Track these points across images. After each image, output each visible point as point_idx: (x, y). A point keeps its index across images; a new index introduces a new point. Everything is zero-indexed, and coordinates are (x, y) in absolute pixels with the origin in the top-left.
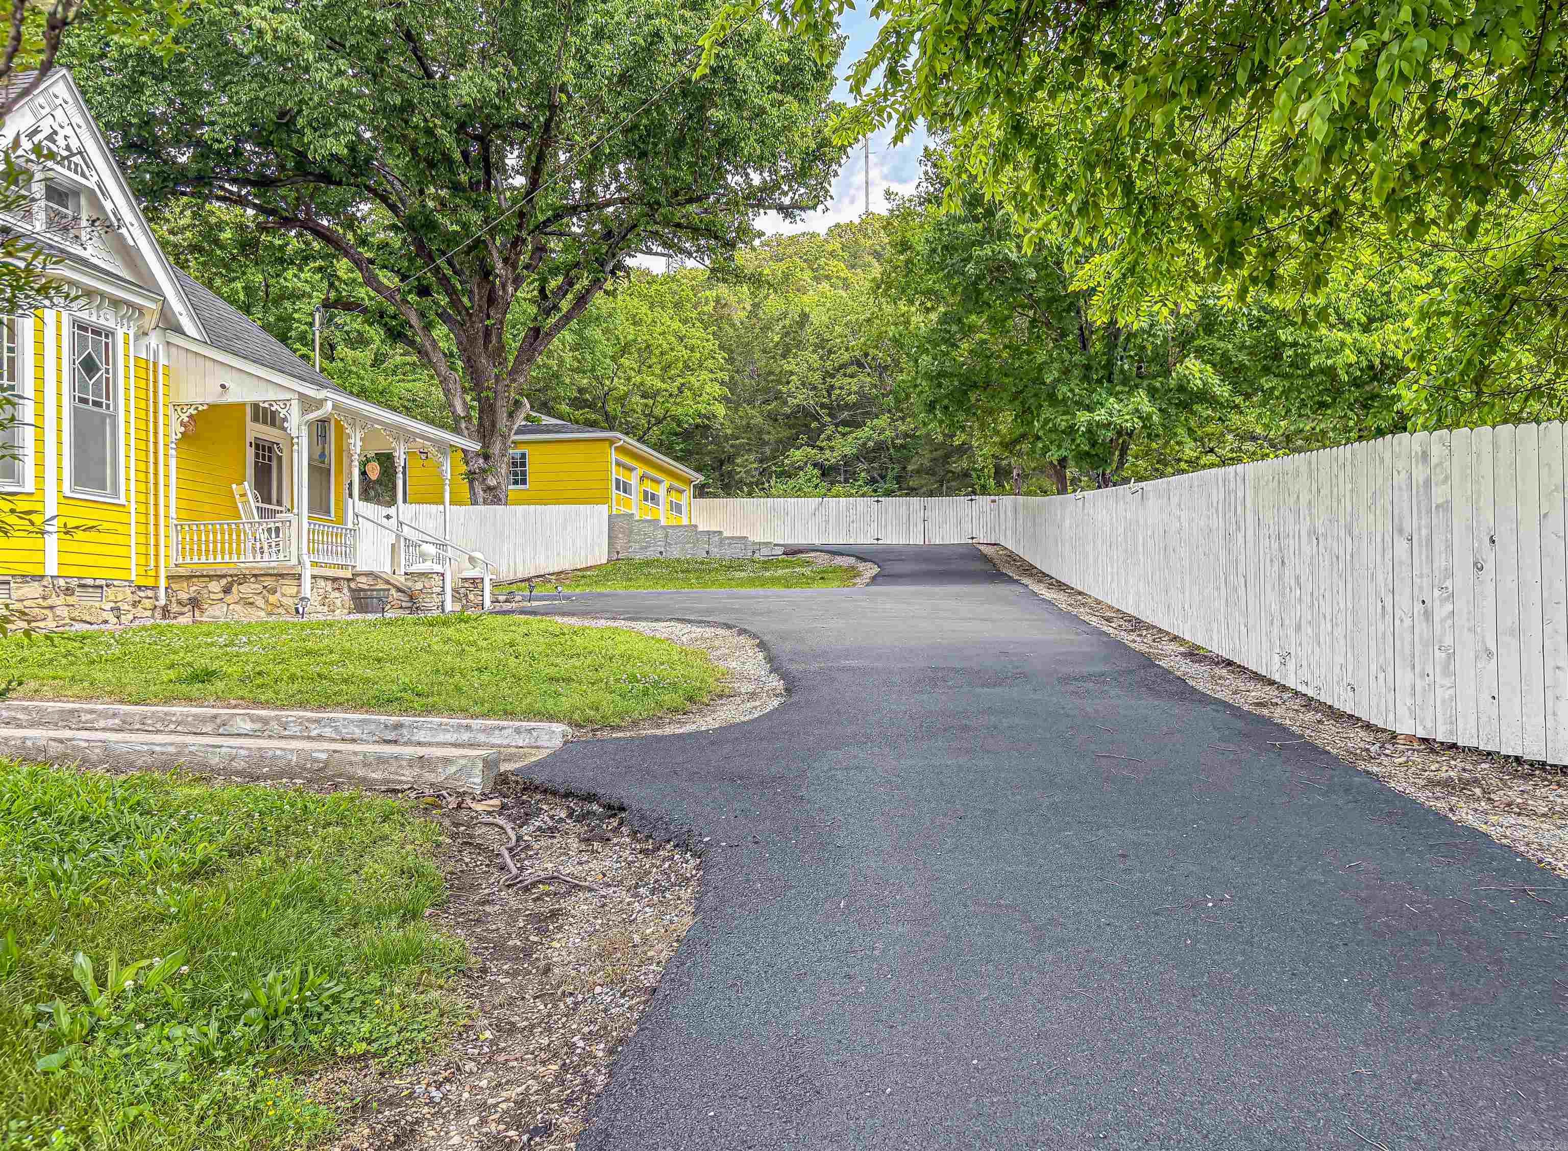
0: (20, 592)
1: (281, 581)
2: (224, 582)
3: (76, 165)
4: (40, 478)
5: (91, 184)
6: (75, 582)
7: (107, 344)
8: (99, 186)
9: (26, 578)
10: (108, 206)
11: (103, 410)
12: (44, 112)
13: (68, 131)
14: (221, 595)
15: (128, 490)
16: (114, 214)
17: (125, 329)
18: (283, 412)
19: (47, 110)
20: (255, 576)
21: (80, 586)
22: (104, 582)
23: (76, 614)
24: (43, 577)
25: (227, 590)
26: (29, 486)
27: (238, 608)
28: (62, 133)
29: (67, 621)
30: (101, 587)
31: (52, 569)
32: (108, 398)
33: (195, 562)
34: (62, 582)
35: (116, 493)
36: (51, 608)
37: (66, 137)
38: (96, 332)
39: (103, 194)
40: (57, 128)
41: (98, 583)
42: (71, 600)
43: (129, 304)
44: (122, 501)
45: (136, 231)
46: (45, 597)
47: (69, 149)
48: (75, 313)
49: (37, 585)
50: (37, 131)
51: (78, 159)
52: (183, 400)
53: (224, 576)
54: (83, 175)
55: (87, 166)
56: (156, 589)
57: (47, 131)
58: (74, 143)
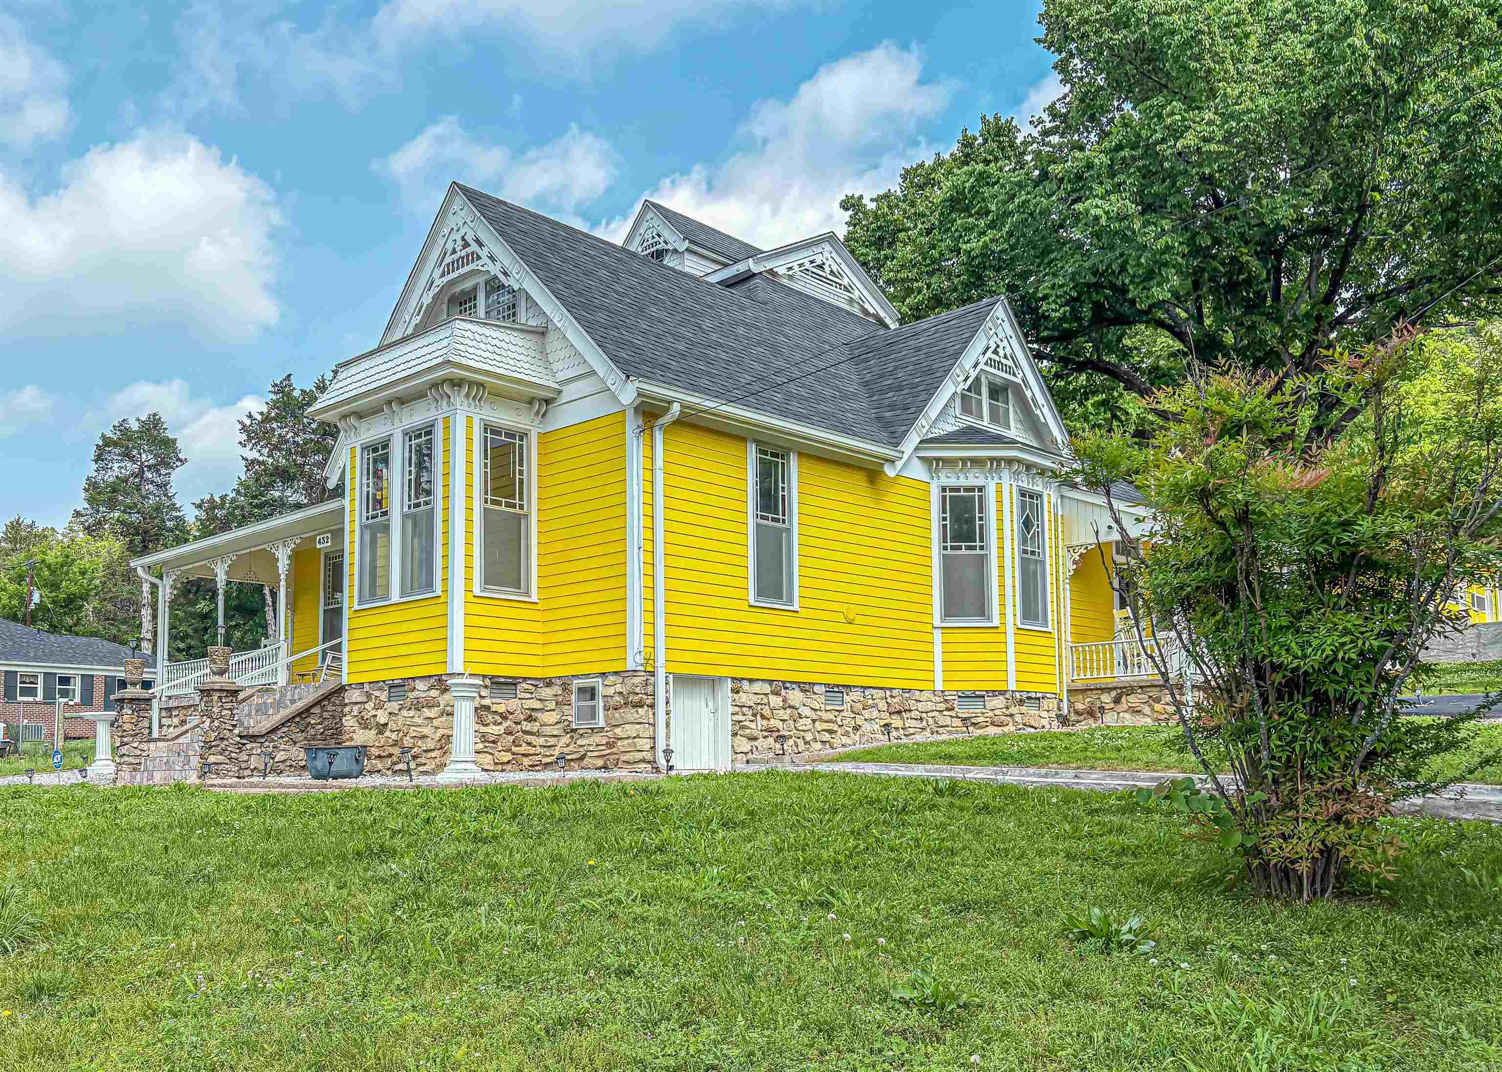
0: (993, 703)
1: (1165, 692)
2: (1114, 694)
3: (1010, 368)
4: (1003, 614)
5: (1018, 380)
6: (1025, 695)
7: (1037, 505)
8: (1024, 383)
9: (994, 693)
10: (1029, 394)
11: (1037, 558)
12: (992, 333)
13: (1005, 342)
14: (1112, 705)
16: (1032, 400)
17: (1048, 491)
20: (1141, 687)
21: (1027, 698)
22: (1040, 695)
23: (1026, 721)
24: (1006, 691)
25: (1117, 701)
26: (996, 622)
27: (1127, 715)
28: (1001, 346)
29: (1021, 725)
30: (1038, 699)
31: (1012, 686)
32: (1039, 548)
34: (1017, 696)
35: (1046, 623)
36: (1012, 715)
37: (1004, 349)
38: (1031, 496)
39: (1026, 387)
41: (1037, 696)
42: (1023, 710)
44: (1048, 628)
45: (1046, 410)
46: (1007, 708)
47: (1005, 357)
48: (1020, 484)
49: (1001, 697)
50: (988, 348)
51: (1010, 363)
52: (1075, 543)
53: (1115, 688)
54: (1014, 375)
55: (1016, 367)
56: (1062, 701)
57: (993, 347)
58: (1008, 351)
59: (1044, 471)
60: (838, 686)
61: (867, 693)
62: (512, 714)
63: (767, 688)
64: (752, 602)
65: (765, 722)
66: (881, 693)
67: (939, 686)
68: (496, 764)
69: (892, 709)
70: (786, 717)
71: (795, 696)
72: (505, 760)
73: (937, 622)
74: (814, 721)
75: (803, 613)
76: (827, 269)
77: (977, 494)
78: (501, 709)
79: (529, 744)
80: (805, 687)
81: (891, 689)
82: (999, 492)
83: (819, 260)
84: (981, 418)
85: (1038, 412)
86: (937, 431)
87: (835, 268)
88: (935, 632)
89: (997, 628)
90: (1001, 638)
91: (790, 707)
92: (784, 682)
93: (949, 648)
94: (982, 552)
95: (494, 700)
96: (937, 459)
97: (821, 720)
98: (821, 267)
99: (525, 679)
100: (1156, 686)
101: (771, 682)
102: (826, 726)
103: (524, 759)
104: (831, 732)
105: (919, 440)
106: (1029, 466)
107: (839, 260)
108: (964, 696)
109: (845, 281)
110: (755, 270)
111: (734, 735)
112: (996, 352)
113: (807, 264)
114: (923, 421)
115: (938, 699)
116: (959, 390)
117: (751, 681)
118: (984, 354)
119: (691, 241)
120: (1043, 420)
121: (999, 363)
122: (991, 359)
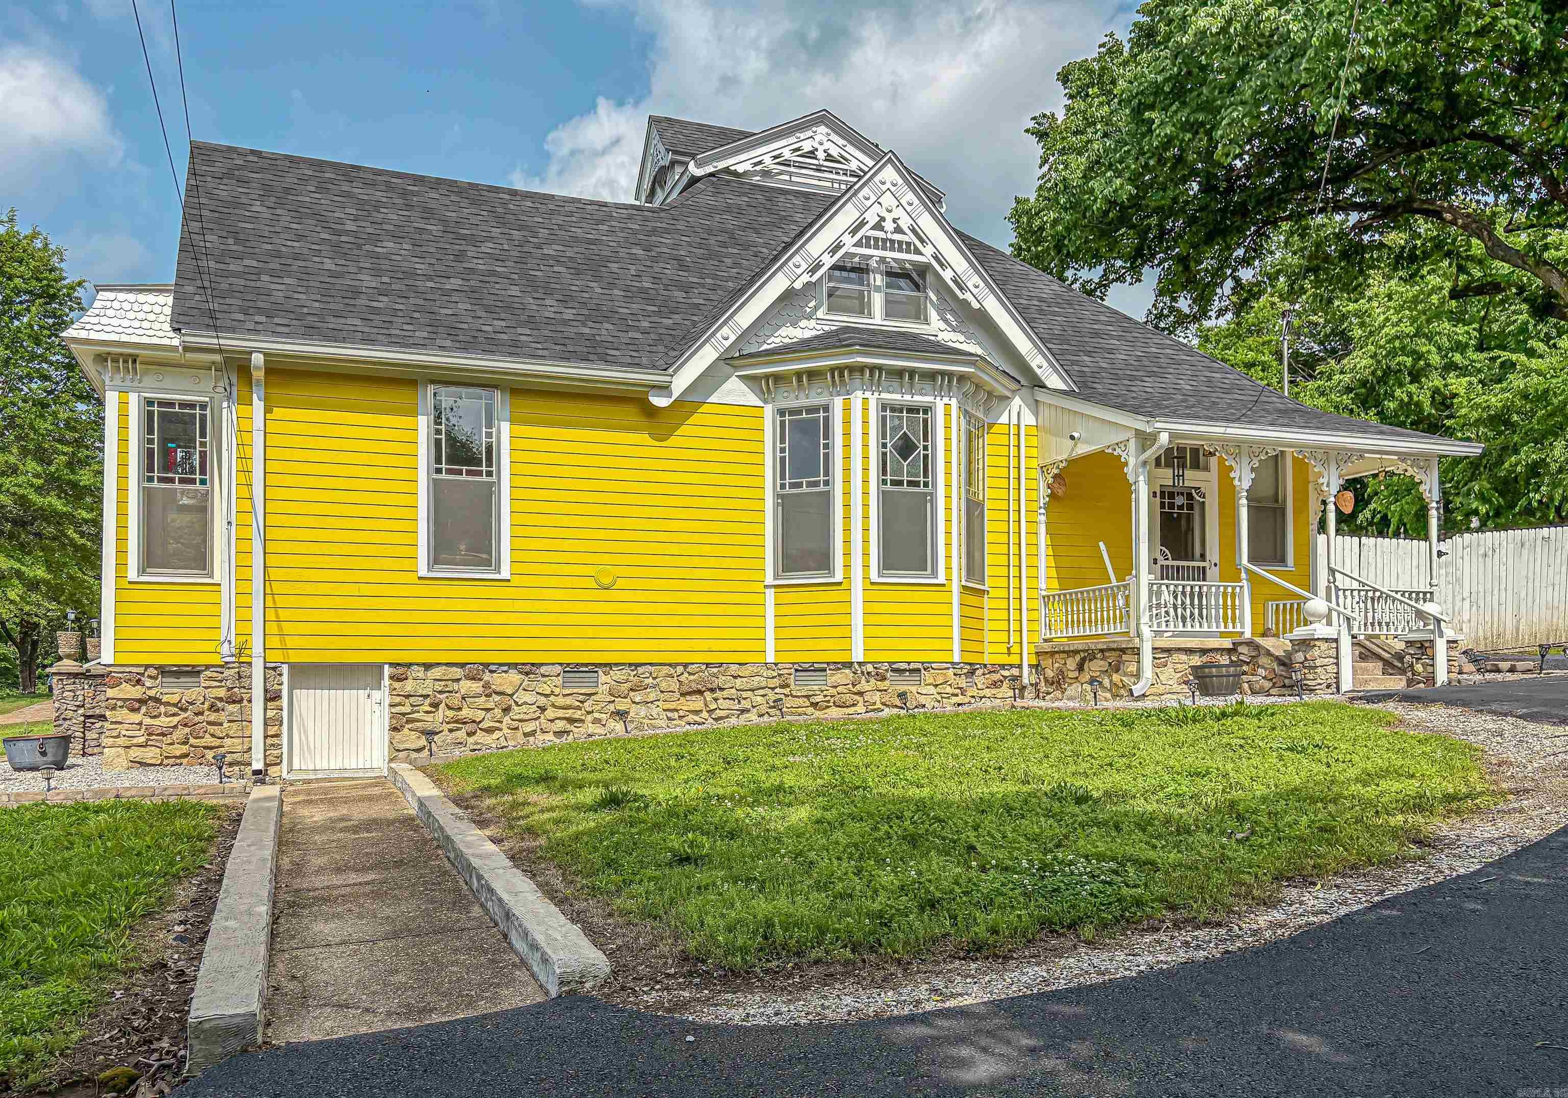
0: (834, 678)
1: (1125, 657)
2: (1078, 658)
3: (908, 244)
4: (847, 566)
5: (927, 258)
6: (886, 667)
7: (925, 421)
8: (936, 258)
9: (840, 665)
10: (947, 275)
11: (922, 489)
12: (868, 203)
13: (898, 213)
14: (1076, 674)
15: (948, 568)
16: (955, 281)
17: (946, 400)
18: (1124, 455)
19: (873, 198)
20: (1102, 651)
21: (893, 670)
22: (920, 666)
23: (886, 699)
24: (852, 663)
25: (1080, 668)
26: (839, 577)
27: (1089, 687)
28: (889, 217)
29: (878, 705)
30: (919, 670)
31: (858, 655)
32: (926, 476)
33: (1062, 634)
34: (870, 668)
35: (934, 574)
36: (861, 694)
37: (895, 221)
38: (910, 410)
39: (941, 265)
40: (884, 214)
41: (912, 666)
42: (882, 685)
43: (943, 373)
44: (941, 579)
45: (981, 292)
46: (854, 685)
47: (898, 230)
48: (883, 395)
49: (847, 671)
50: (863, 224)
51: (910, 237)
52: (1048, 461)
53: (1077, 652)
54: (918, 252)
55: (922, 241)
56: (1020, 666)
57: (872, 219)
58: (905, 223)
59: (931, 376)
60: (586, 665)
61: (640, 670)
62: (191, 704)
63: (457, 672)
64: (423, 572)
65: (450, 713)
66: (666, 670)
67: (771, 658)
68: (167, 757)
69: (685, 689)
70: (490, 705)
71: (511, 680)
72: (178, 753)
73: (769, 579)
74: (543, 709)
75: (516, 581)
76: (821, 155)
77: (822, 414)
78: (175, 699)
79: (213, 735)
80: (529, 669)
81: (686, 665)
82: (847, 409)
83: (807, 146)
84: (870, 315)
85: (968, 296)
86: (777, 340)
87: (834, 152)
88: (767, 591)
89: (840, 584)
90: (842, 596)
91: (497, 693)
92: (489, 665)
93: (784, 610)
94: (826, 489)
95: (166, 690)
96: (767, 377)
97: (553, 706)
99: (208, 667)
100: (1114, 650)
101: (462, 665)
102: (561, 713)
103: (207, 751)
104: (571, 721)
105: (716, 355)
106: (899, 373)
108: (802, 669)
109: (854, 165)
110: (699, 172)
111: (395, 729)
112: (878, 226)
113: (787, 154)
114: (725, 331)
115: (770, 673)
116: (798, 285)
117: (428, 666)
118: (854, 232)
119: (675, 152)
120: (975, 305)
121: (884, 241)
122: (868, 238)
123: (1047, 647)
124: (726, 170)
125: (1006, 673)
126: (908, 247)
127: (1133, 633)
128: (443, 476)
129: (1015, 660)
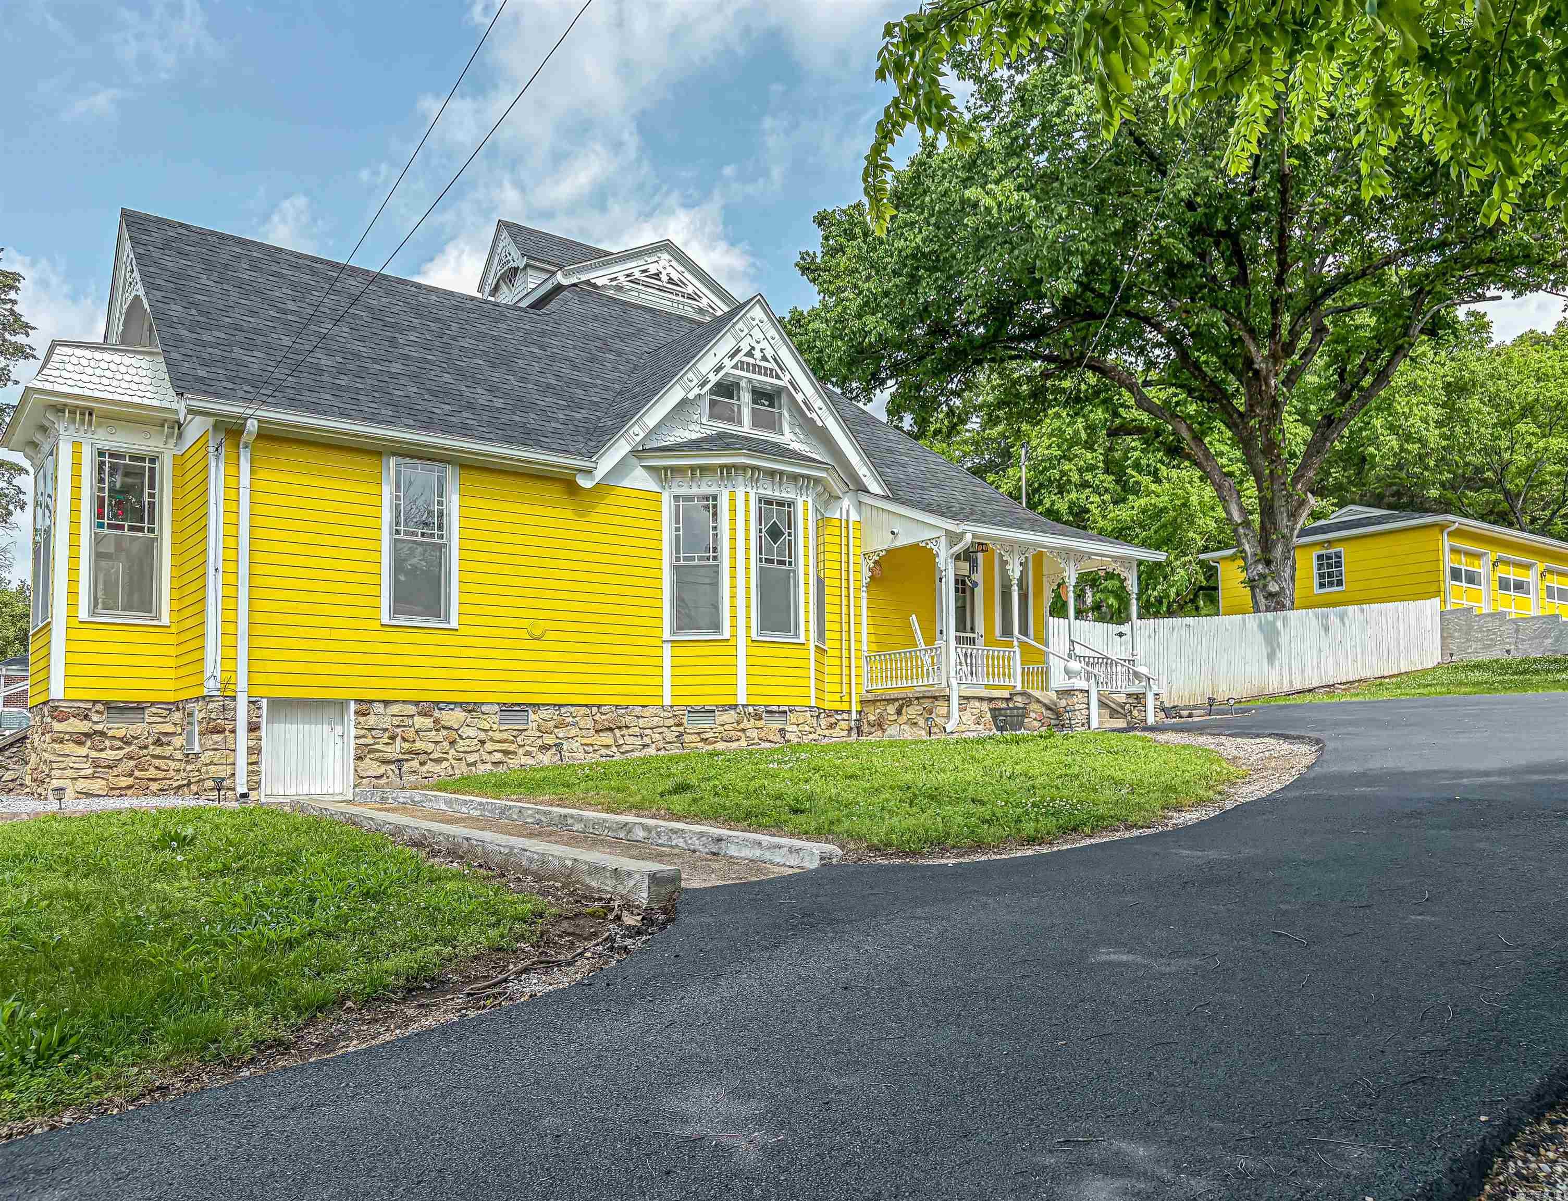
0: (721, 718)
1: (936, 703)
2: (897, 704)
3: (771, 370)
4: (734, 626)
5: (784, 382)
6: (762, 709)
7: (789, 512)
8: (791, 383)
9: (727, 708)
10: (799, 398)
11: (787, 567)
12: (743, 335)
13: (764, 344)
14: (895, 717)
15: (807, 631)
16: (805, 403)
17: (804, 498)
18: (935, 548)
19: (746, 331)
20: (917, 698)
21: (767, 712)
22: (786, 709)
23: (762, 735)
24: (737, 705)
25: (899, 712)
26: (726, 635)
27: (906, 727)
28: (758, 347)
29: (756, 740)
30: (786, 712)
31: (742, 700)
32: (790, 557)
33: (881, 687)
34: (751, 709)
35: (797, 635)
36: (744, 730)
37: (762, 350)
38: (780, 504)
39: (795, 389)
40: (754, 344)
41: (781, 709)
42: (760, 724)
43: (803, 476)
44: (802, 639)
45: (824, 413)
46: (738, 723)
47: (764, 358)
48: (761, 491)
49: (732, 712)
50: (738, 351)
51: (773, 365)
52: (870, 549)
53: (897, 700)
54: (778, 377)
55: (781, 369)
56: (849, 712)
57: (746, 349)
58: (769, 353)
59: (794, 477)
60: (519, 705)
61: (563, 710)
62: (136, 738)
63: (412, 709)
64: (385, 620)
65: (406, 745)
66: (583, 710)
67: (667, 701)
68: (112, 789)
69: (599, 727)
70: (440, 738)
71: (454, 717)
72: (123, 785)
73: (666, 635)
74: (483, 742)
75: (464, 630)
76: (664, 278)
77: (711, 502)
78: (120, 733)
79: (157, 768)
80: (471, 708)
81: (599, 706)
82: (733, 500)
83: (653, 269)
84: (740, 423)
85: (814, 416)
86: (672, 439)
87: (675, 276)
88: (665, 645)
89: (728, 640)
90: (731, 651)
91: (444, 728)
92: (438, 703)
93: (679, 661)
94: (715, 563)
95: (111, 725)
96: (666, 469)
97: (492, 740)
98: (657, 276)
99: (153, 704)
100: (927, 697)
101: (417, 703)
102: (498, 746)
103: (151, 783)
104: (506, 752)
105: (629, 448)
106: (772, 473)
107: (681, 268)
108: (693, 711)
109: (690, 290)
110: (565, 282)
111: (359, 758)
112: (750, 354)
113: (637, 274)
114: (636, 429)
115: (666, 714)
116: (691, 396)
117: (386, 703)
118: (732, 356)
119: (529, 257)
120: (820, 424)
121: (754, 366)
122: (742, 363)
123: (870, 697)
124: (588, 282)
125: (839, 717)
126: (771, 373)
127: (944, 684)
128: (402, 537)
129: (845, 707)
